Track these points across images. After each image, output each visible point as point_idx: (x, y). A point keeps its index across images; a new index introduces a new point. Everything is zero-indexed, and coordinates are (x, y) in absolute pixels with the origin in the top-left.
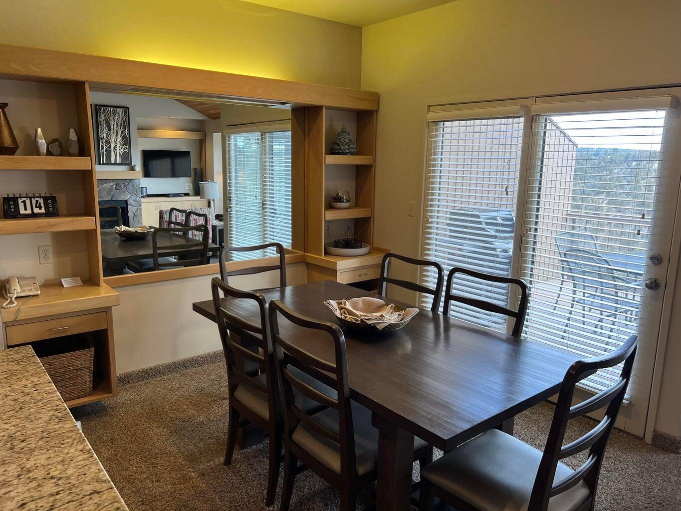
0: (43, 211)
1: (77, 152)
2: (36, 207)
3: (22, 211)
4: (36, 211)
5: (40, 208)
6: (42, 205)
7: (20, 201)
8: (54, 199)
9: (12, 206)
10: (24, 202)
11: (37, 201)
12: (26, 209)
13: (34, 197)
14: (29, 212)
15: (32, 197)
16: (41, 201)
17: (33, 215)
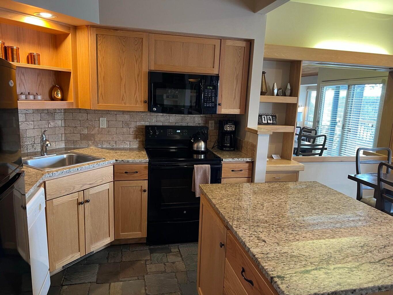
0: (271, 122)
1: (289, 94)
2: (269, 120)
3: (264, 122)
4: (269, 122)
5: (270, 120)
6: (271, 119)
7: (263, 117)
8: (275, 116)
9: (260, 119)
10: (264, 117)
11: (269, 117)
12: (265, 121)
13: (268, 115)
14: (266, 122)
15: (267, 115)
16: (271, 117)
17: (268, 124)
